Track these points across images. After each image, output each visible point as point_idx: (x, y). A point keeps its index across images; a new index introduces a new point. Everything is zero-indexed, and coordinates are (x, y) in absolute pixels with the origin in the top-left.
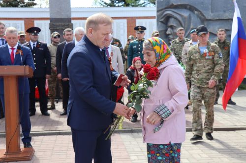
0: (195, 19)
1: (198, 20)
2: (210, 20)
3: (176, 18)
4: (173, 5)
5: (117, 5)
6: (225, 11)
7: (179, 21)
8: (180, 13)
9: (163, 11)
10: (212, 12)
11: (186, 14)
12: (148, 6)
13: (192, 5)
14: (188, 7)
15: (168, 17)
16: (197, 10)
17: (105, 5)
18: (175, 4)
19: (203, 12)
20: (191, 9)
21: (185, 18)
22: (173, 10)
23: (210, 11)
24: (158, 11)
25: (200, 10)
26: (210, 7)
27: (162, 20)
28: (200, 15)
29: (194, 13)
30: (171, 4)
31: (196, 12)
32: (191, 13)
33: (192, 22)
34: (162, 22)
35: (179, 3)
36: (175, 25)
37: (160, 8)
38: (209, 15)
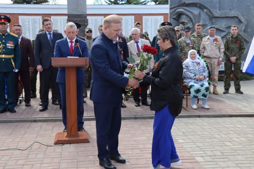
0: (204, 16)
1: (207, 18)
2: (218, 17)
3: (187, 16)
4: (185, 3)
5: (120, 3)
6: (230, 10)
7: (190, 18)
8: (191, 11)
9: (175, 9)
10: (219, 10)
11: (196, 11)
12: (149, 4)
13: (202, 3)
14: (198, 5)
15: (180, 15)
16: (206, 8)
17: (109, 3)
18: (187, 2)
19: (211, 10)
20: (201, 7)
21: (196, 15)
22: (185, 8)
23: (218, 9)
24: (171, 9)
25: (209, 8)
26: (218, 5)
27: (174, 17)
28: (209, 13)
29: (204, 11)
30: (183, 2)
31: (205, 10)
32: (201, 10)
33: (202, 18)
34: (174, 19)
35: (191, 2)
36: (186, 22)
37: (173, 6)
38: (217, 13)
